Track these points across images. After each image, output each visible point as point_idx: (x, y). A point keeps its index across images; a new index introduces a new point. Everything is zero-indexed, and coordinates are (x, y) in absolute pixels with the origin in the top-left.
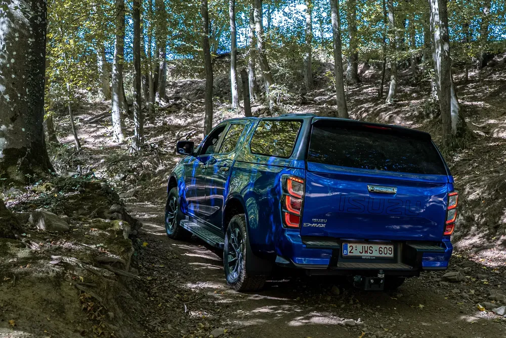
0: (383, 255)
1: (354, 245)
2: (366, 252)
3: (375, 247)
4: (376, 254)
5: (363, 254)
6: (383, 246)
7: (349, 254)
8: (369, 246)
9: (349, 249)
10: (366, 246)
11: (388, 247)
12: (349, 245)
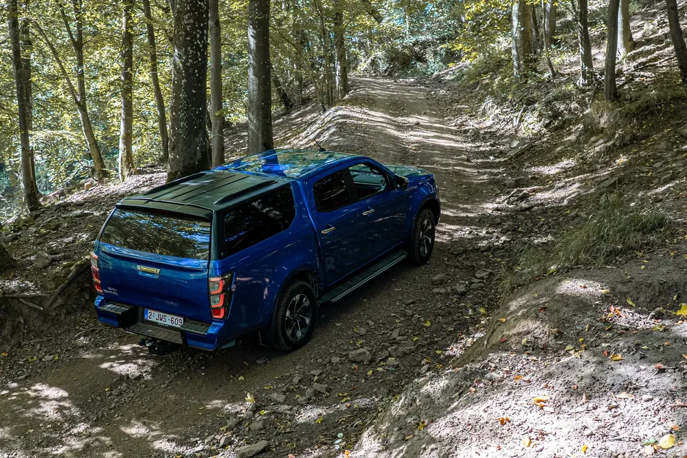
0: (174, 325)
1: (152, 312)
2: (161, 319)
3: (169, 317)
4: (168, 323)
5: (159, 321)
6: (175, 317)
7: (149, 319)
8: (164, 314)
9: (149, 314)
10: (162, 314)
11: (179, 318)
12: (149, 311)
